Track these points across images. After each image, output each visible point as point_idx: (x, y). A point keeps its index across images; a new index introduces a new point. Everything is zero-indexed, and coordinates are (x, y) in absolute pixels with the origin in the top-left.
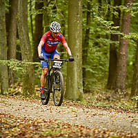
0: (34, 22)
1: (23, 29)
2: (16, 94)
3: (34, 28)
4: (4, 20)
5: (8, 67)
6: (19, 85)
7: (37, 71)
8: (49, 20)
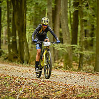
0: (72, 16)
1: (64, 21)
2: (59, 68)
3: (72, 20)
4: (51, 15)
5: (54, 48)
6: (61, 61)
7: (74, 51)
8: (83, 14)
